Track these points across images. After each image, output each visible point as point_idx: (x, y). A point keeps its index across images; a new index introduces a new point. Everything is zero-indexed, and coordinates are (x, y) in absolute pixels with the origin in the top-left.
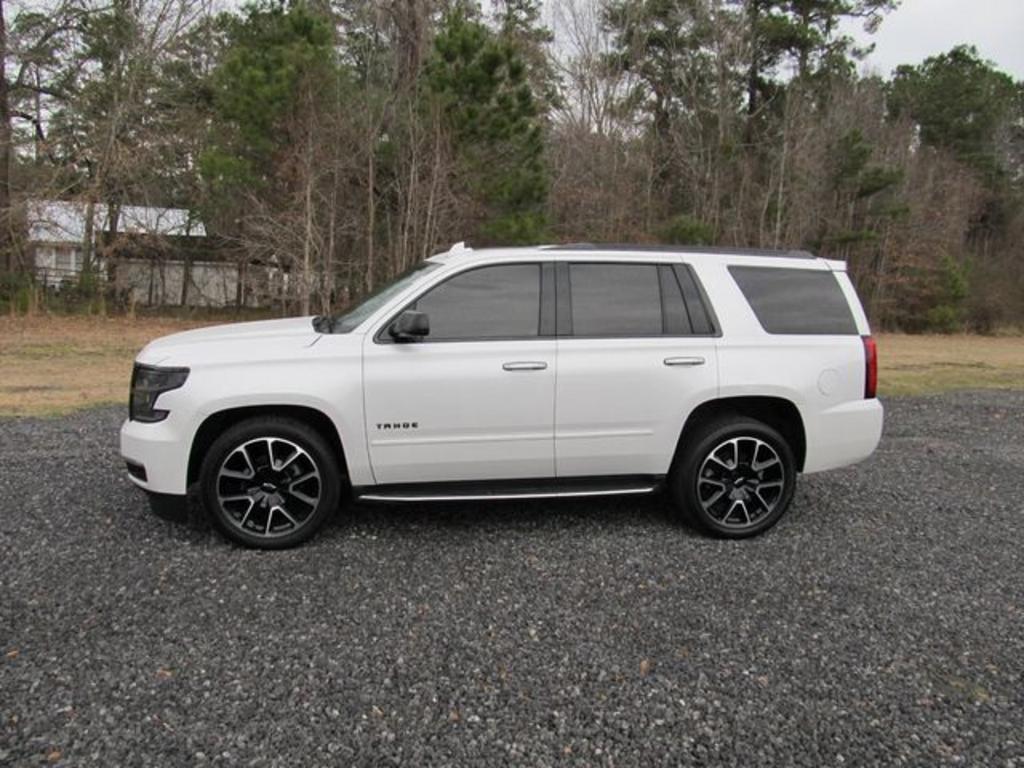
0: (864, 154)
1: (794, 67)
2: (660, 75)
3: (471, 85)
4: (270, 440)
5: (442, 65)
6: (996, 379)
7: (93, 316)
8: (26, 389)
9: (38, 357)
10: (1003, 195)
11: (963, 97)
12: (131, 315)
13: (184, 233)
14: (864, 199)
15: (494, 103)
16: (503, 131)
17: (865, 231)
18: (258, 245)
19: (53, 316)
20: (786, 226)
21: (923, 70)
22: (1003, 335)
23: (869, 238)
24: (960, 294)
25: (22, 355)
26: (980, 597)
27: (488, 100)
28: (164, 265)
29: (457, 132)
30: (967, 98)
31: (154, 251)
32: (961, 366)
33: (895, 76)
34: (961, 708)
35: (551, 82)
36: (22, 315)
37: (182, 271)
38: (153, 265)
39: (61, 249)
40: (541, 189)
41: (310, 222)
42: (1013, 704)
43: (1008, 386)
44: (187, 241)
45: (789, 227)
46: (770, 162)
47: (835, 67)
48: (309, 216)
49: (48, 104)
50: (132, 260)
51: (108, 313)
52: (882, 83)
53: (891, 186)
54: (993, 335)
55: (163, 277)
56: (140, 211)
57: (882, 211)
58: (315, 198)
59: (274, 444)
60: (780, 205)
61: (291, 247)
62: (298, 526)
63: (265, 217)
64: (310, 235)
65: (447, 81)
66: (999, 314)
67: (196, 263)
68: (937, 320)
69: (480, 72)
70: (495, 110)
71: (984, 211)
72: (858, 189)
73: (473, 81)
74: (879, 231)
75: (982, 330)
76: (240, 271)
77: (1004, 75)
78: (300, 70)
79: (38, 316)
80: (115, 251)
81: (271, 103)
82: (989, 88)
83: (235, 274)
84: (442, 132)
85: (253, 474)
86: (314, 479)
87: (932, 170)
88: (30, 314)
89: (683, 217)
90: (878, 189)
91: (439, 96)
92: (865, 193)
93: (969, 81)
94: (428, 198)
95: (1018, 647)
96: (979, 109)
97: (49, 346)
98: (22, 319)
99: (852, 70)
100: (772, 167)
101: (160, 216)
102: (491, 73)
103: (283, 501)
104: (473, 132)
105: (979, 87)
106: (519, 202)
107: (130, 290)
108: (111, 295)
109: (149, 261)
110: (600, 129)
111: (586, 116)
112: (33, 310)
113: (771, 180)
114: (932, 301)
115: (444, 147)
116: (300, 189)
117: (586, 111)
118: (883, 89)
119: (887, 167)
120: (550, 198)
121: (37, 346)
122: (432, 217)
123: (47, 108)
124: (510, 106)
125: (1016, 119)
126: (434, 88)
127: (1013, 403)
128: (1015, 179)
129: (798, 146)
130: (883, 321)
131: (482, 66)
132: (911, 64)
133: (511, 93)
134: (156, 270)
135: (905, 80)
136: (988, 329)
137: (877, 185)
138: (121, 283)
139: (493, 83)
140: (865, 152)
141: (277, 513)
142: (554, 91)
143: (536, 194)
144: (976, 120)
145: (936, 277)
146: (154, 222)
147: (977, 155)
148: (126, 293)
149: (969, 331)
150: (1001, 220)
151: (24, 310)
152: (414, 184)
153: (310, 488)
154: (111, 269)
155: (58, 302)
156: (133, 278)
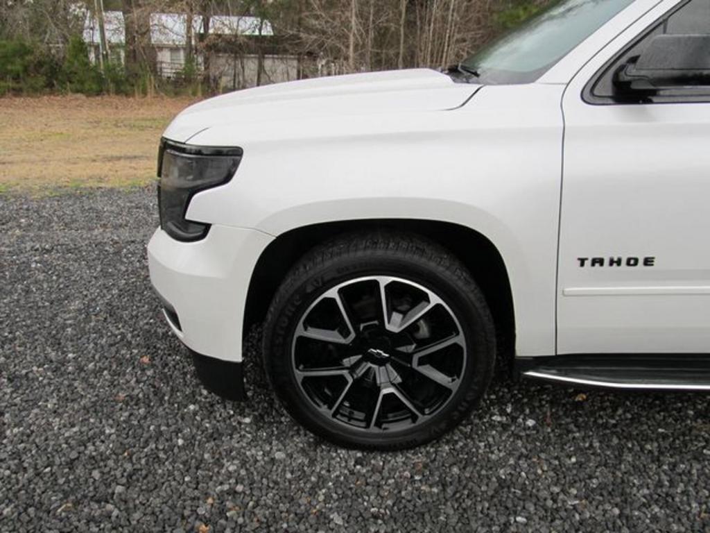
4: (384, 281)
7: (193, 97)
8: (119, 158)
9: (142, 128)
13: (257, 33)
18: (314, 37)
19: (165, 97)
25: (132, 127)
28: (244, 58)
31: (236, 47)
36: (143, 97)
37: (256, 62)
38: (236, 58)
39: (174, 49)
41: (354, 18)
44: (260, 39)
48: (354, 11)
50: (221, 55)
51: (203, 95)
55: (243, 68)
56: (225, 18)
59: (389, 287)
61: (339, 37)
62: (422, 419)
63: (319, 13)
64: (354, 28)
67: (266, 56)
76: (299, 60)
79: (154, 97)
80: (207, 45)
83: (295, 63)
85: (353, 335)
86: (456, 347)
88: (149, 96)
97: (154, 120)
98: (143, 100)
101: (239, 21)
103: (399, 380)
107: (220, 78)
108: (207, 79)
109: (233, 55)
112: (151, 92)
121: (146, 120)
122: (453, 10)
134: (238, 62)
138: (213, 72)
141: (390, 396)
146: (236, 25)
148: (216, 81)
151: (145, 93)
153: (447, 361)
154: (206, 60)
155: (170, 87)
156: (222, 68)
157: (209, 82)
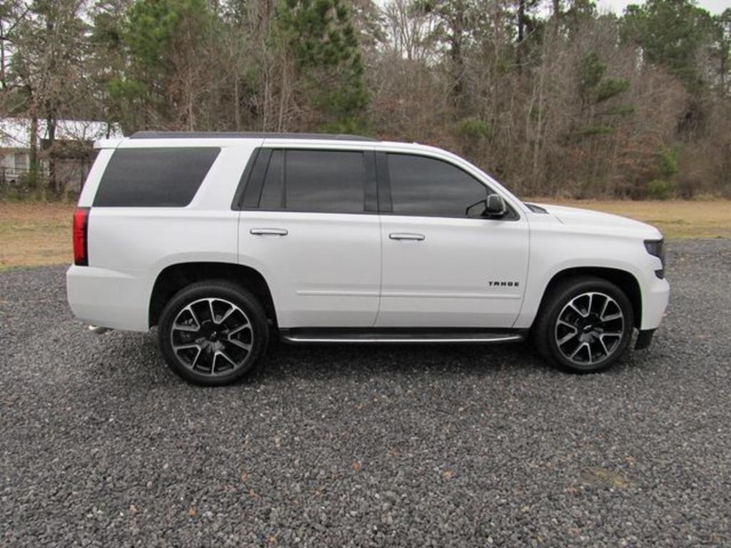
0: (600, 70)
1: (550, 7)
2: (455, 15)
3: (309, 25)
5: (286, 11)
6: (689, 232)
7: (36, 202)
10: (703, 99)
11: (674, 27)
12: (65, 200)
14: (602, 103)
15: (326, 38)
16: (333, 58)
17: (602, 127)
19: (8, 202)
20: (545, 124)
21: (646, 8)
22: (702, 199)
23: (606, 132)
24: (670, 170)
26: (634, 402)
27: (322, 36)
29: (299, 60)
30: (676, 28)
32: (667, 223)
33: (625, 13)
34: (597, 495)
35: (377, 22)
38: (83, 163)
39: (19, 153)
40: (362, 100)
42: (640, 489)
43: (696, 236)
45: (547, 125)
46: (533, 77)
47: (581, 7)
49: (10, 47)
50: (65, 160)
51: (48, 199)
52: (616, 18)
53: (621, 94)
54: (695, 200)
56: (70, 124)
57: (614, 111)
58: (195, 111)
60: (541, 108)
63: (158, 126)
65: (291, 22)
66: (698, 184)
68: (654, 190)
69: (315, 15)
70: (327, 43)
71: (688, 111)
72: (597, 97)
73: (310, 21)
74: (612, 126)
75: (688, 195)
77: (704, 11)
78: (181, 17)
80: (51, 153)
81: (160, 41)
82: (693, 19)
84: (287, 60)
87: (651, 80)
89: (470, 119)
90: (612, 95)
91: (285, 33)
92: (602, 98)
93: (678, 15)
94: (279, 109)
95: (655, 441)
96: (686, 36)
99: (594, 9)
100: (534, 81)
101: (85, 128)
102: (323, 15)
104: (312, 59)
105: (685, 19)
106: (348, 110)
107: (66, 182)
108: (52, 185)
109: (80, 160)
110: (410, 56)
111: (399, 47)
113: (534, 91)
114: (650, 176)
115: (289, 71)
116: (185, 104)
117: (399, 41)
118: (617, 23)
119: (618, 79)
120: (371, 106)
122: (282, 123)
123: (9, 50)
124: (338, 40)
125: (713, 43)
126: (281, 28)
127: (697, 249)
128: (712, 87)
129: (553, 65)
130: (616, 192)
131: (316, 10)
132: (636, 4)
133: (339, 30)
135: (633, 15)
136: (691, 195)
137: (611, 92)
138: (60, 177)
139: (325, 22)
140: (601, 68)
142: (379, 29)
143: (359, 104)
144: (683, 44)
145: (653, 159)
146: (82, 132)
147: (684, 69)
149: (678, 197)
150: (701, 116)
152: (269, 99)
154: (52, 165)
155: (13, 191)
156: (68, 174)
157: (54, 187)
